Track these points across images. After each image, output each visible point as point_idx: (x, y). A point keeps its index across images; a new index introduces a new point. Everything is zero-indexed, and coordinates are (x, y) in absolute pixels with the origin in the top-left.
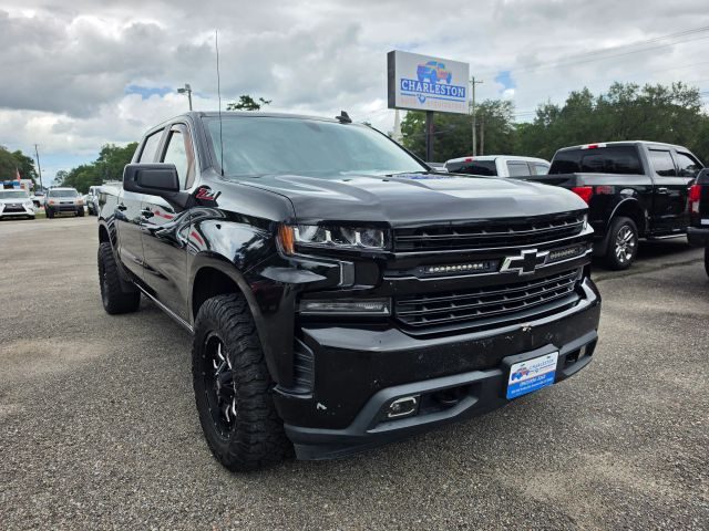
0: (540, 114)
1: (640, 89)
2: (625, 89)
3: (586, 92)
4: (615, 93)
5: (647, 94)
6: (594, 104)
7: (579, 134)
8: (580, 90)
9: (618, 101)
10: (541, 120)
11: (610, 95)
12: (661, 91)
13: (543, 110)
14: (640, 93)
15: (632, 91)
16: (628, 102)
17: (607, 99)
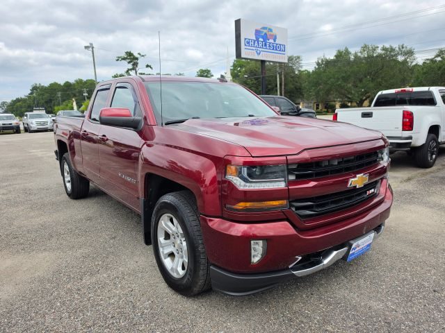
0: (318, 64)
1: (379, 48)
2: (370, 48)
3: (347, 50)
4: (364, 51)
5: (383, 52)
6: (352, 57)
7: (343, 77)
8: (343, 49)
9: (366, 56)
10: (319, 68)
11: (361, 52)
12: (392, 50)
13: (320, 61)
14: (379, 51)
15: (375, 50)
16: (373, 57)
17: (359, 54)
